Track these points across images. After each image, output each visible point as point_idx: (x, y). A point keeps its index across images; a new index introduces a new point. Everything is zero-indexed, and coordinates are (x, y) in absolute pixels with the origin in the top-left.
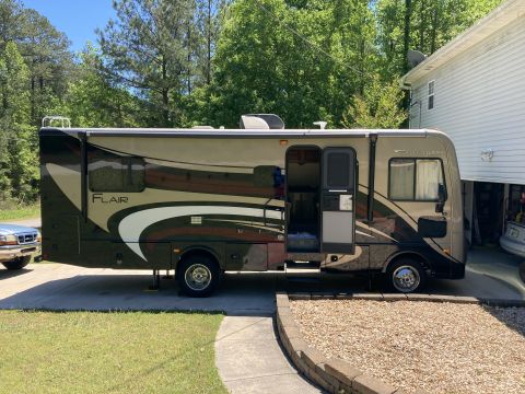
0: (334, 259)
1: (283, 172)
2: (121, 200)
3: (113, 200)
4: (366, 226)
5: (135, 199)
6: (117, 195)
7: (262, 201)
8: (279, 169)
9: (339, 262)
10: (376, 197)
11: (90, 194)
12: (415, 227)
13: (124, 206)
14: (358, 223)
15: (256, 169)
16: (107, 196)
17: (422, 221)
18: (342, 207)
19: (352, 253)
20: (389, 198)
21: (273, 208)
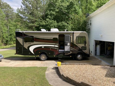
0: (67, 54)
1: (58, 39)
2: (30, 44)
3: (28, 44)
4: (72, 48)
5: (32, 43)
6: (29, 43)
7: (54, 44)
8: (57, 38)
9: (68, 54)
10: (74, 43)
11: (24, 43)
12: (81, 48)
13: (30, 45)
14: (71, 48)
15: (53, 38)
16: (27, 43)
17: (82, 47)
18: (68, 45)
19: (70, 53)
20: (76, 43)
21: (56, 45)
